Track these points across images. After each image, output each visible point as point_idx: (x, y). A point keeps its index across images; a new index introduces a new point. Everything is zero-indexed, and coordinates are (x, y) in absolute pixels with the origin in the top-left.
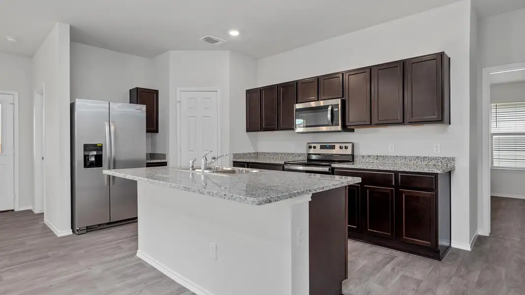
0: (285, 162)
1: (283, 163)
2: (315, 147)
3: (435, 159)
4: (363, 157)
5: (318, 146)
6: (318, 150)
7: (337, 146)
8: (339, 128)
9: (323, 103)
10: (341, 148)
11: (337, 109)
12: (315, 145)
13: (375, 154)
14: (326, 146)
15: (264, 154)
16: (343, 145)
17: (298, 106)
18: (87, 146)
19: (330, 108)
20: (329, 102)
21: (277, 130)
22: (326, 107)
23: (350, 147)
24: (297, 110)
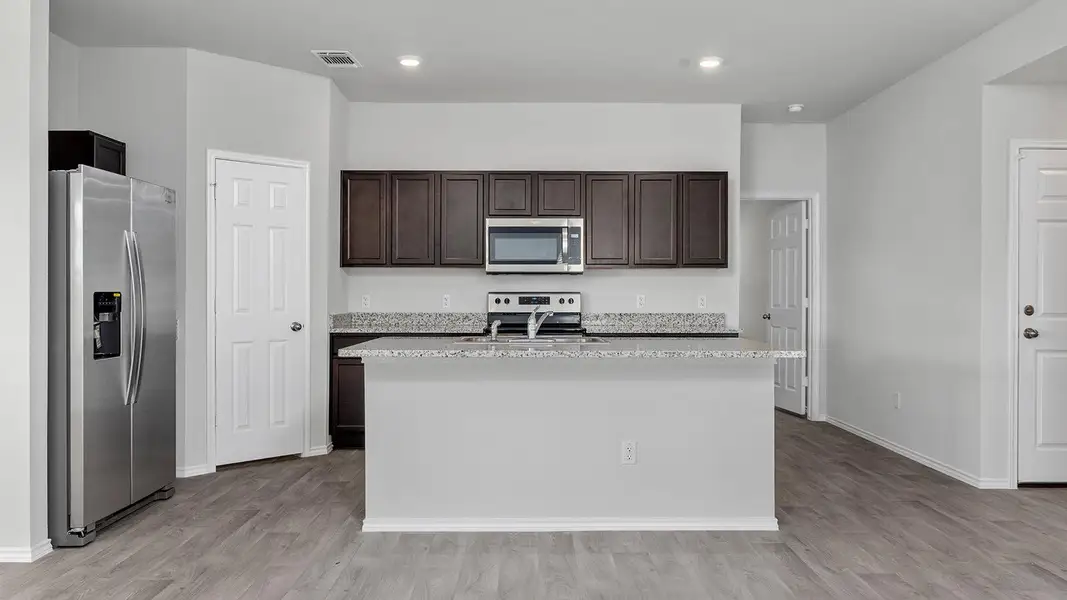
3: (702, 317)
4: (597, 317)
5: (514, 299)
6: (515, 307)
7: (554, 299)
11: (576, 236)
12: (508, 297)
14: (531, 298)
16: (566, 297)
17: (490, 222)
18: (98, 296)
19: (565, 233)
20: (564, 222)
21: (432, 265)
22: (558, 230)
23: (577, 299)
24: (490, 230)
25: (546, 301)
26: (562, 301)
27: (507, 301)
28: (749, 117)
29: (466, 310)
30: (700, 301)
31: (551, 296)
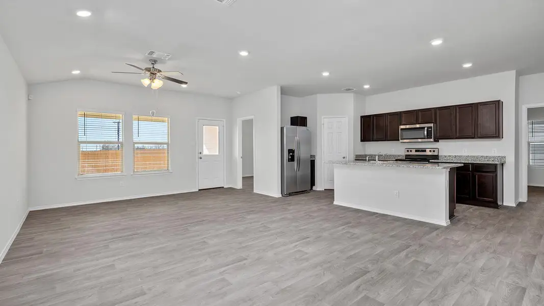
2: (411, 151)
3: (494, 157)
4: (445, 156)
5: (413, 150)
6: (414, 153)
8: (432, 140)
9: (421, 126)
10: (430, 151)
11: (430, 129)
13: (454, 155)
14: (419, 150)
16: (432, 150)
17: (402, 127)
18: (289, 150)
19: (426, 129)
21: (385, 141)
22: (423, 128)
23: (436, 150)
24: (401, 129)
25: (425, 151)
28: (519, 74)
29: (400, 154)
30: (493, 151)
31: (427, 150)
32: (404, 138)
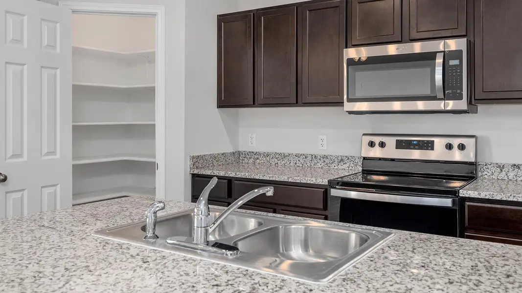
0: (330, 182)
1: (325, 182)
4: (501, 167)
5: (391, 142)
6: (391, 151)
7: (439, 143)
8: (463, 104)
9: (422, 47)
11: (456, 62)
12: (383, 139)
14: (411, 141)
15: (255, 155)
16: (456, 142)
19: (439, 60)
20: (440, 45)
22: (430, 57)
23: (469, 143)
24: (351, 62)
25: (429, 146)
26: (449, 147)
27: (382, 145)
31: (436, 140)
32: (358, 95)
